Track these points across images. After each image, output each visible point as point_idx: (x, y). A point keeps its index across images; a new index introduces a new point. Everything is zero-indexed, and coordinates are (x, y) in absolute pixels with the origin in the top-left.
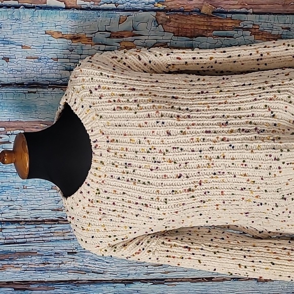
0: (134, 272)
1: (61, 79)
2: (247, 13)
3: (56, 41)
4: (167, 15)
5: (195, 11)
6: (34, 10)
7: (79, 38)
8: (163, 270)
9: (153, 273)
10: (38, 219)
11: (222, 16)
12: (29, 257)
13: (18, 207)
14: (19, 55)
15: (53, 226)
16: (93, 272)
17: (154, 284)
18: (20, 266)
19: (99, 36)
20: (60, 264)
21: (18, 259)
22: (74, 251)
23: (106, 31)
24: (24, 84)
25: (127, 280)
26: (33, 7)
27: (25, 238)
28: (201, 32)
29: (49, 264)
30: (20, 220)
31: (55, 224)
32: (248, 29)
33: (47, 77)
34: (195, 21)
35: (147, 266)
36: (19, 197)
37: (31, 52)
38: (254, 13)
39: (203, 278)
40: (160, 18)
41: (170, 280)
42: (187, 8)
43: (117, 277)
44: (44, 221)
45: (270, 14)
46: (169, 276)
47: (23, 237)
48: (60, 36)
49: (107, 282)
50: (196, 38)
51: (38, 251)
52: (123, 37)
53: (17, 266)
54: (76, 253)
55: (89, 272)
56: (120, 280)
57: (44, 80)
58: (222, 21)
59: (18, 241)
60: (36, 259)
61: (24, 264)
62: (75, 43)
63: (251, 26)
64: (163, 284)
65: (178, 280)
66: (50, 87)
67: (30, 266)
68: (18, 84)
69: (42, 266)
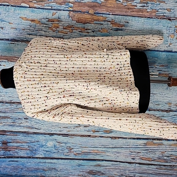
0: (54, 130)
1: (25, 38)
2: (109, 14)
3: (24, 21)
4: (74, 13)
5: (86, 12)
6: (15, 7)
7: (35, 21)
8: (68, 130)
9: (63, 131)
10: (12, 101)
11: (98, 15)
12: (7, 119)
13: (3, 95)
14: (7, 27)
15: (18, 105)
16: (35, 128)
17: (63, 136)
18: (2, 123)
19: (44, 21)
20: (20, 123)
21: (2, 120)
22: (27, 118)
23: (46, 18)
24: (9, 40)
25: (51, 133)
26: (15, 6)
27: (5, 110)
28: (88, 22)
29: (15, 123)
30: (4, 101)
31: (19, 104)
32: (109, 21)
34: (86, 16)
35: (60, 127)
36: (3, 91)
37: (13, 26)
38: (112, 14)
39: (86, 135)
40: (70, 15)
41: (71, 135)
42: (82, 10)
43: (46, 131)
44: (14, 102)
45: (120, 15)
46: (70, 133)
47: (4, 109)
48: (26, 19)
49: (41, 134)
50: (86, 24)
51: (11, 117)
52: (54, 21)
54: (28, 119)
55: (33, 128)
56: (48, 133)
57: (18, 38)
58: (98, 17)
59: (2, 111)
60: (10, 120)
61: (4, 122)
62: (33, 23)
63: (111, 20)
64: (67, 136)
65: (74, 135)
66: (20, 42)
67: (7, 123)
68: (6, 39)
69: (12, 124)
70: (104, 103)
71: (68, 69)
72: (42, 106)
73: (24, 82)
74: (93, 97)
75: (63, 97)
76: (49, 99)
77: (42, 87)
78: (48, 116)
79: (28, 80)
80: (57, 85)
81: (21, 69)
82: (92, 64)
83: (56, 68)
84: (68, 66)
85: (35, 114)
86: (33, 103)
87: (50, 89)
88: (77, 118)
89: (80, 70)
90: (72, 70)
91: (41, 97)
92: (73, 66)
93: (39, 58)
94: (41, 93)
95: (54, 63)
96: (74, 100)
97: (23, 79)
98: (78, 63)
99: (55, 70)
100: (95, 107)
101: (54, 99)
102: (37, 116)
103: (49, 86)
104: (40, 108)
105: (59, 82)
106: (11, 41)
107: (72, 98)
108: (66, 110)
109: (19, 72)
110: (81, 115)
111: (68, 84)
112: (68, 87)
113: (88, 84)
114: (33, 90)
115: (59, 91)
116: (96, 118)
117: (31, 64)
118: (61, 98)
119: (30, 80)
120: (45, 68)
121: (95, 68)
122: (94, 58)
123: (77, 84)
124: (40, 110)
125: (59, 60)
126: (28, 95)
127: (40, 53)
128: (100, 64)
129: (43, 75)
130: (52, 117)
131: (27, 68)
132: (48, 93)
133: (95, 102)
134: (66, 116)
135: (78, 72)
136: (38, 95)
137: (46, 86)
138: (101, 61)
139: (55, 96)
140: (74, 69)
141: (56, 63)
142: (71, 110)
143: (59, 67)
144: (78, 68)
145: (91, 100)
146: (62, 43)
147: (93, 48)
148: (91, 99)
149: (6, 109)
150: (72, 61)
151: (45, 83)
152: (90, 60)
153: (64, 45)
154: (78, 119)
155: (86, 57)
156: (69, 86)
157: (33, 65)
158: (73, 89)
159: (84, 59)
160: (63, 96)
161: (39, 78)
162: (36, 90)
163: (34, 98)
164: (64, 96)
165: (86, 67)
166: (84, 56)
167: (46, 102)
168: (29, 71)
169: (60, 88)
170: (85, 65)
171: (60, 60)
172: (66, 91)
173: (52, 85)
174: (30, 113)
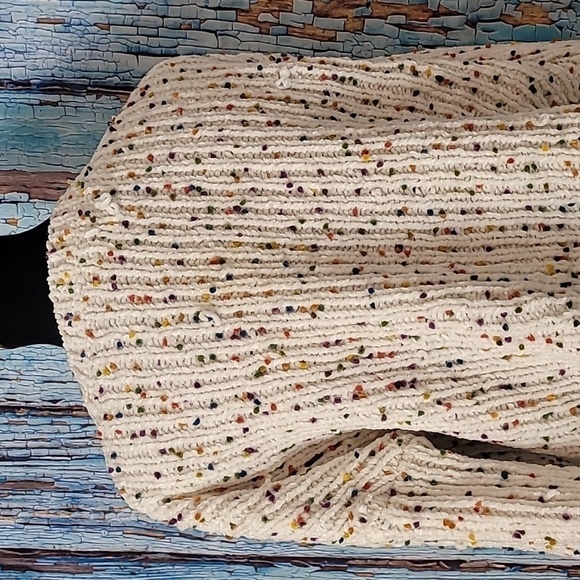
1: (116, 74)
10: (57, 404)
12: (37, 492)
13: (13, 375)
14: (20, 14)
16: (181, 535)
17: (323, 570)
18: (14, 512)
20: (105, 513)
21: (11, 497)
24: (30, 84)
25: (260, 558)
27: (27, 448)
29: (80, 510)
30: (17, 404)
33: (83, 67)
39: (438, 561)
41: (360, 562)
44: (70, 409)
47: (23, 444)
49: (213, 560)
51: (57, 480)
53: (7, 512)
55: (171, 534)
56: (244, 557)
57: (77, 74)
59: (12, 453)
60: (52, 500)
61: (23, 509)
64: (344, 570)
65: (379, 563)
66: (89, 93)
67: (37, 514)
69: (64, 515)
71: (374, 223)
72: (227, 454)
73: (109, 309)
74: (534, 384)
75: (355, 397)
76: (268, 409)
77: (219, 336)
78: (265, 519)
79: (132, 298)
80: (314, 322)
82: (511, 186)
83: (302, 221)
84: (371, 207)
85: (186, 503)
86: (171, 436)
87: (273, 347)
88: (446, 522)
89: (442, 226)
90: (395, 227)
91: (217, 396)
92: (399, 201)
93: (198, 161)
94: (214, 377)
95: (284, 188)
96: (421, 413)
97: (102, 293)
98: (429, 185)
99: (293, 229)
100: (545, 447)
101: (297, 408)
102: (197, 516)
103: (262, 331)
104: (211, 467)
105: (327, 304)
106: (45, 92)
107: (407, 402)
108: (374, 474)
109: (82, 254)
110: (471, 503)
112: (383, 332)
113: (511, 311)
114: (167, 358)
115: (325, 359)
116: (566, 517)
117: (150, 202)
118: (338, 400)
119: (148, 299)
120: (235, 219)
121: (529, 208)
122: (524, 150)
123: (435, 311)
124: (213, 478)
125: (313, 169)
126: (138, 391)
127: (201, 133)
128: (560, 183)
129: (222, 261)
130: (290, 520)
131: (126, 224)
132: (259, 374)
133: (545, 417)
134: (377, 514)
135: (430, 237)
136: (197, 385)
137: (243, 334)
138: (568, 163)
139: (303, 391)
141: (300, 189)
142: (402, 469)
143: (319, 210)
144: (430, 212)
145: (522, 404)
146: (324, 77)
147: (499, 97)
148: (522, 398)
149: (30, 444)
150: (392, 172)
151: (239, 314)
152: (500, 160)
153: (334, 86)
155: (477, 147)
156: (385, 324)
157: (161, 204)
159: (468, 158)
160: (352, 389)
161: (202, 281)
162: (187, 357)
163: (175, 405)
164: (359, 388)
165: (476, 206)
166: (466, 141)
167: (246, 430)
168: (137, 242)
169: (333, 340)
170: (472, 193)
171: (324, 168)
172: (370, 356)
173: (281, 326)
174: (154, 501)
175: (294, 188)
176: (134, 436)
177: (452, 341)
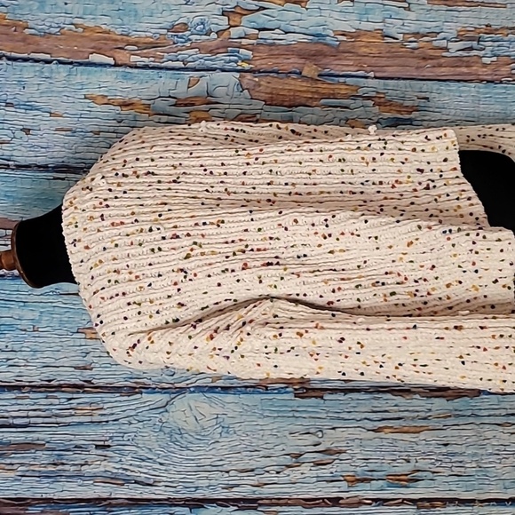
0: (206, 482)
2: (367, 78)
3: (99, 108)
4: (256, 77)
5: (295, 73)
6: (71, 66)
7: (132, 104)
8: (255, 480)
9: (238, 486)
10: (52, 383)
11: (332, 80)
12: (33, 451)
13: (22, 362)
14: (45, 124)
15: (75, 396)
16: (136, 482)
17: (240, 509)
18: (15, 467)
19: (160, 104)
20: (82, 465)
21: (13, 455)
22: (106, 443)
23: (170, 97)
24: (48, 167)
25: (194, 500)
26: (71, 63)
27: (27, 417)
28: (303, 101)
29: (63, 464)
30: (23, 384)
31: (78, 392)
32: (369, 98)
33: (82, 157)
34: (294, 85)
35: (228, 472)
36: (25, 345)
37: (64, 122)
38: (376, 78)
39: (323, 499)
40: (245, 81)
41: (267, 502)
42: (282, 68)
43: (177, 492)
44: (60, 386)
45: (399, 79)
46: (266, 492)
47: (24, 414)
48: (106, 101)
49: (159, 503)
50: (297, 107)
51: (48, 442)
52: (193, 105)
53: (10, 467)
54: (109, 446)
55: (128, 481)
56: (181, 499)
57: (78, 161)
58: (332, 87)
59: (17, 421)
60: (43, 456)
61: (22, 464)
62: (126, 111)
63: (374, 94)
64: (255, 509)
65: (281, 502)
67: (32, 468)
68: (39, 167)
69: (51, 468)
70: (391, 291)
71: (254, 188)
72: (168, 306)
73: (99, 231)
74: (349, 270)
75: (243, 269)
76: (192, 277)
77: (164, 238)
78: (190, 337)
79: (113, 224)
80: (219, 230)
81: (88, 196)
82: (332, 170)
83: (212, 187)
84: (252, 181)
86: (134, 294)
87: (195, 243)
88: (298, 333)
89: (294, 191)
90: (266, 191)
91: (162, 271)
92: (269, 178)
93: (153, 160)
94: (161, 260)
95: (203, 172)
96: (282, 278)
97: (97, 224)
98: (285, 170)
99: (207, 191)
100: (359, 307)
101: (209, 276)
102: (149, 339)
103: (188, 235)
104: (158, 312)
105: (226, 220)
106: (57, 172)
107: (274, 272)
108: (256, 315)
109: (84, 207)
110: (313, 325)
111: (256, 225)
112: (260, 236)
113: (329, 218)
114: (133, 251)
115: (226, 250)
116: (368, 329)
117: (124, 180)
118: (233, 271)
119: (122, 223)
120: (173, 186)
121: (343, 183)
122: (338, 151)
124: (159, 320)
125: (219, 163)
126: (115, 271)
128: (360, 169)
129: (166, 204)
130: (205, 337)
131: (110, 190)
132: (187, 257)
133: (357, 287)
134: (257, 332)
135: (288, 196)
136: (150, 265)
137: (178, 237)
138: (363, 158)
139: (213, 266)
140: (272, 186)
141: (211, 173)
142: (273, 311)
143: (222, 182)
144: (286, 184)
145: (343, 279)
146: (226, 129)
148: (343, 276)
149: (31, 413)
150: (264, 163)
151: (175, 227)
152: (325, 156)
153: (234, 133)
154: (301, 335)
155: (311, 151)
156: (259, 230)
157: (131, 181)
158: (274, 244)
159: (307, 156)
160: (241, 265)
161: (154, 212)
162: (144, 249)
163: (137, 277)
164: (245, 264)
165: (312, 181)
166: (305, 148)
167: (179, 290)
168: (116, 198)
169: (230, 240)
170: (310, 174)
171: (225, 162)
172: (252, 250)
173: (200, 233)
174: (123, 335)
175: (208, 172)
176: (112, 298)
177: (298, 240)
